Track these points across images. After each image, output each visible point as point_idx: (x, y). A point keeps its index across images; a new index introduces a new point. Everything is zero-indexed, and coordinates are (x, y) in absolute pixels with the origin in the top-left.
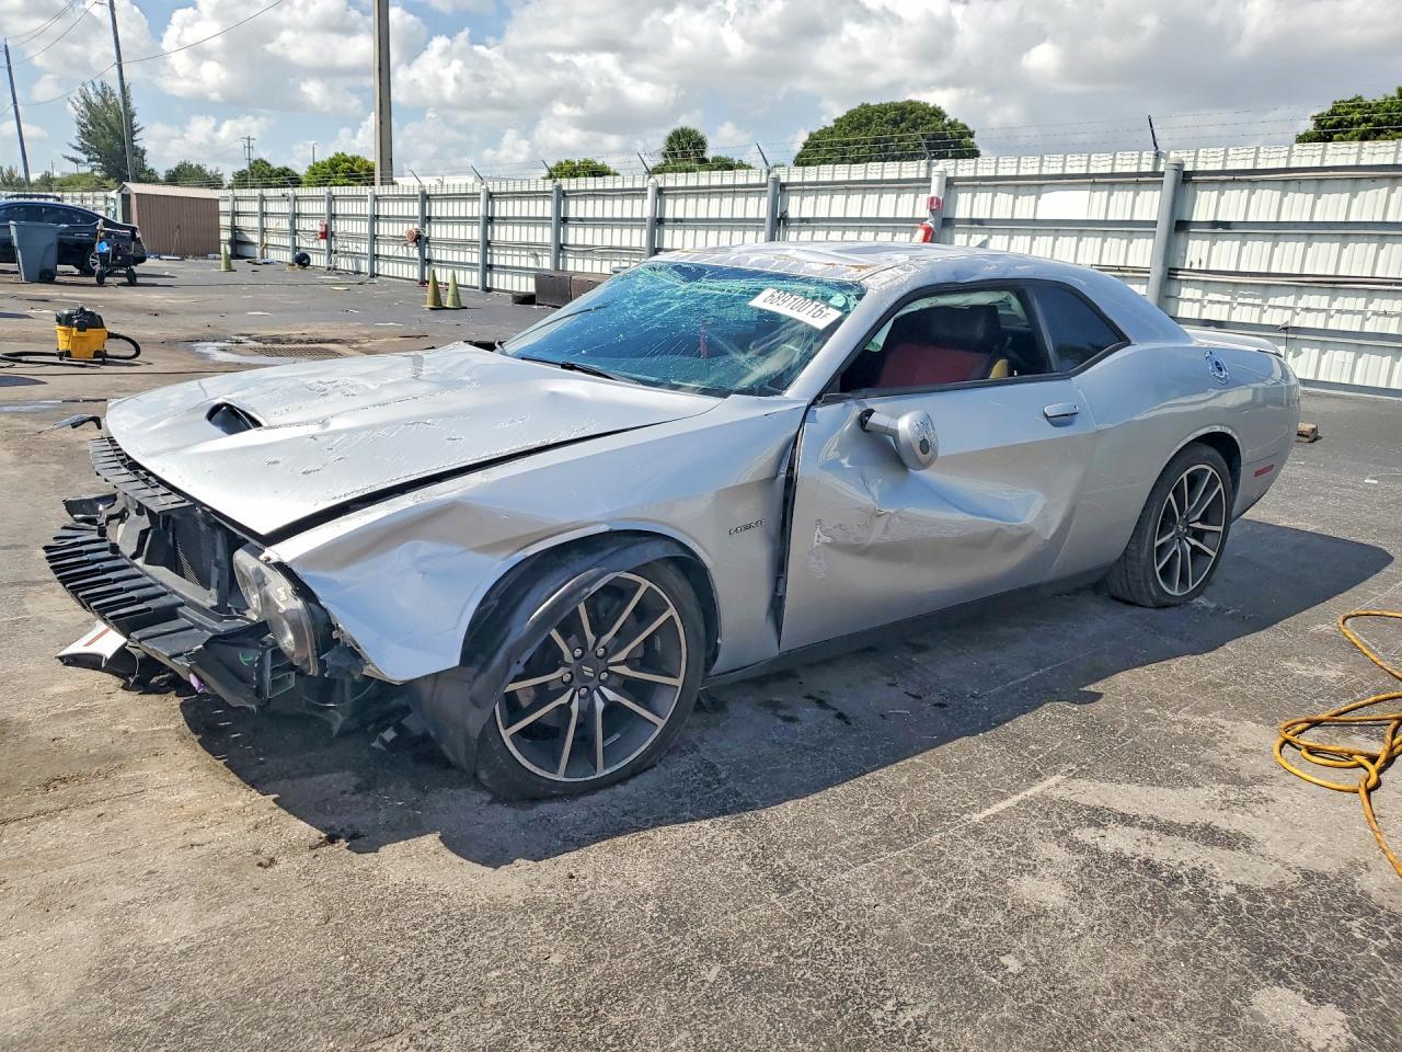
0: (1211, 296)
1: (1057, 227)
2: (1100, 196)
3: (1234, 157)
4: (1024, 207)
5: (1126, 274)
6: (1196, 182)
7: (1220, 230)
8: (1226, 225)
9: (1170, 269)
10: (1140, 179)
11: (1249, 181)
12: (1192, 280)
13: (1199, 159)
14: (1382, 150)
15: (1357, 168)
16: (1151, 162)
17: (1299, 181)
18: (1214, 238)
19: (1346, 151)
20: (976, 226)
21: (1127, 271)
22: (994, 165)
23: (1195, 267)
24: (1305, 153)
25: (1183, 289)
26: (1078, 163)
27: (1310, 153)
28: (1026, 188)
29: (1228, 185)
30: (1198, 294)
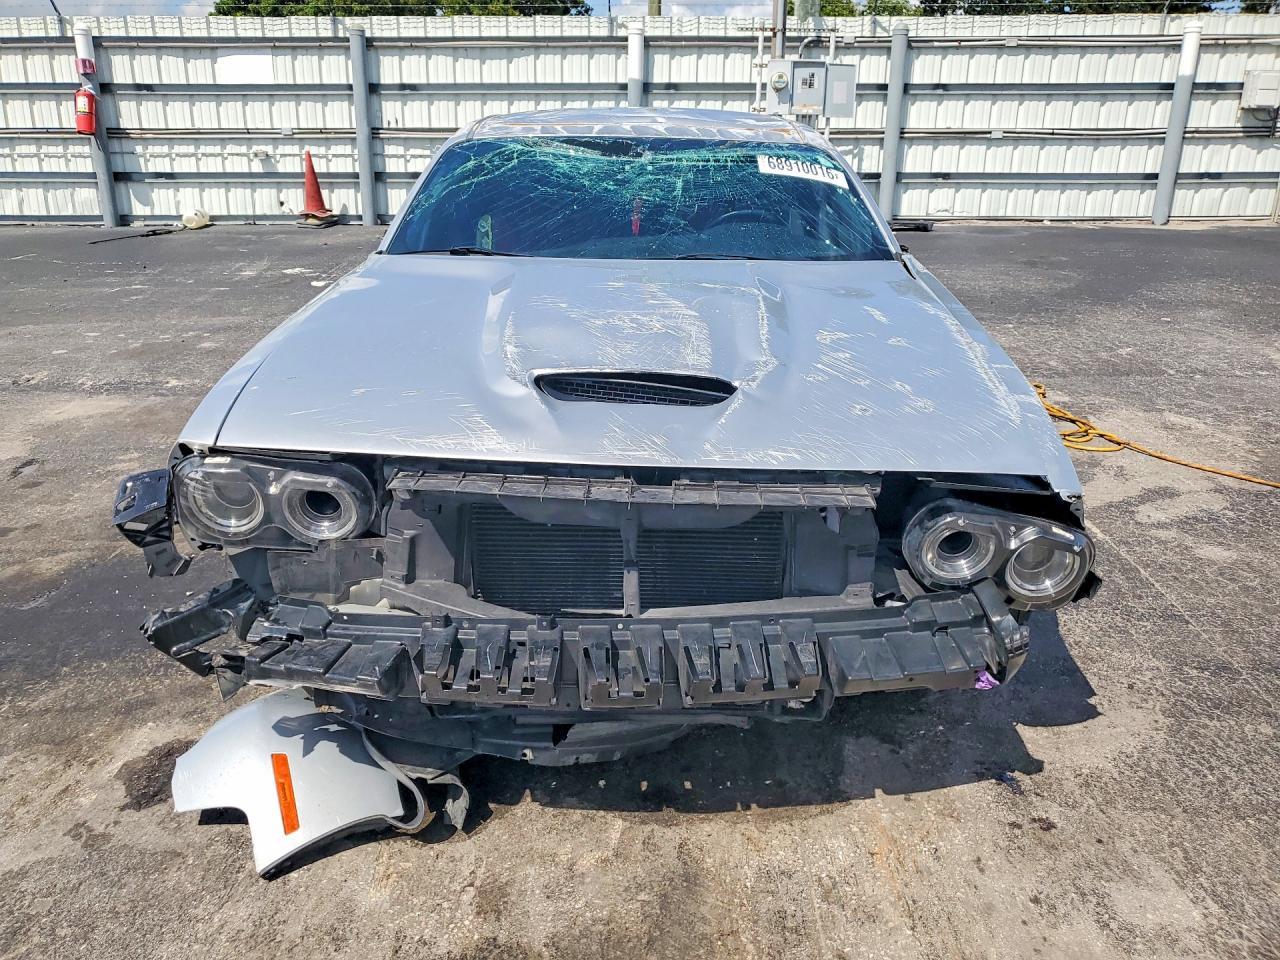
0: (412, 151)
1: (245, 92)
2: (284, 60)
3: (407, 25)
4: (199, 71)
5: (329, 136)
6: (376, 48)
7: (407, 92)
8: (413, 87)
9: (373, 129)
10: (323, 44)
11: (425, 47)
12: (393, 138)
13: (374, 27)
14: (524, 24)
15: (508, 39)
16: (329, 27)
17: (466, 49)
18: (404, 99)
19: (497, 24)
20: (145, 92)
21: (330, 133)
22: (149, 24)
23: (393, 125)
24: (465, 24)
25: (386, 147)
26: (251, 26)
27: (469, 24)
28: (198, 52)
29: (407, 51)
30: (400, 150)
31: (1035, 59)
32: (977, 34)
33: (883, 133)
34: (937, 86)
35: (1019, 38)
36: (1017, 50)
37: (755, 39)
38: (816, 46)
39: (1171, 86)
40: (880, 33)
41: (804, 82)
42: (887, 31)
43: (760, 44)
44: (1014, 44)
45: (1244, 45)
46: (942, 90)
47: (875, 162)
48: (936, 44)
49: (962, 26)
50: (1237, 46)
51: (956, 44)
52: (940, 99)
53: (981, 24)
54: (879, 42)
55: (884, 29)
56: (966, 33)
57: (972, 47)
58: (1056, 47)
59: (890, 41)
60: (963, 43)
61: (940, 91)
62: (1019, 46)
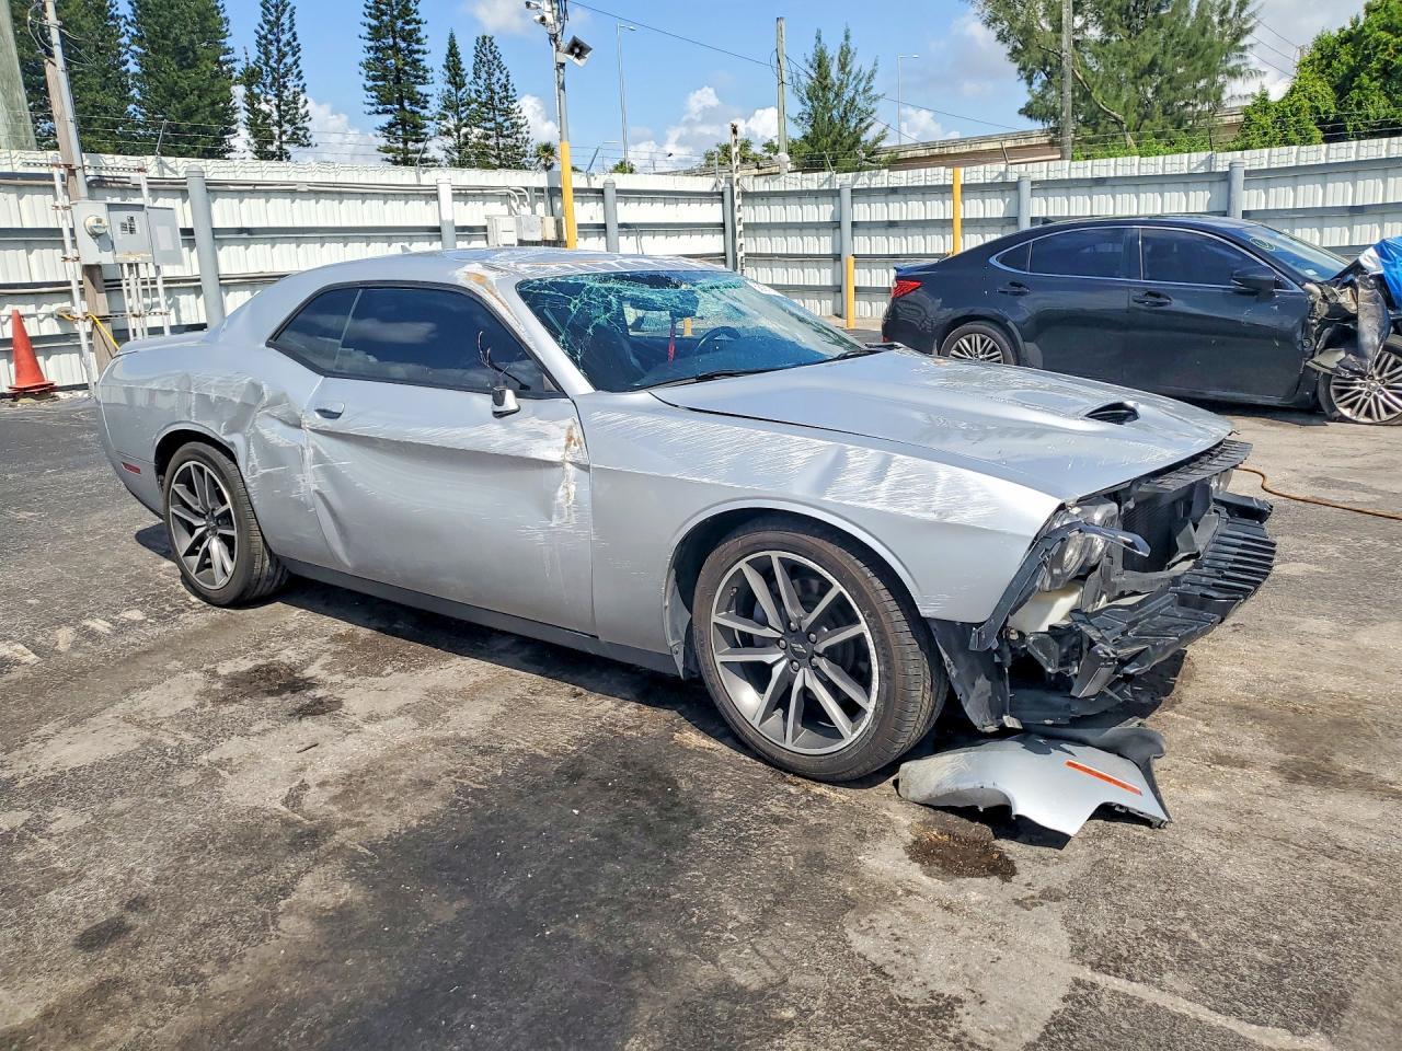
31: (325, 204)
32: (269, 178)
33: (199, 280)
34: (241, 230)
35: (308, 184)
36: (307, 196)
37: (50, 177)
38: (99, 187)
39: (438, 229)
40: (168, 174)
41: (124, 227)
42: (176, 173)
43: (58, 183)
44: (305, 189)
45: (479, 195)
46: (247, 234)
47: (194, 313)
48: (232, 187)
49: (252, 170)
50: (474, 195)
51: (251, 188)
52: (247, 243)
53: (269, 169)
54: (171, 183)
55: (171, 170)
56: (256, 177)
57: (266, 192)
58: (340, 193)
59: (185, 184)
60: (257, 188)
61: (245, 235)
62: (310, 191)
